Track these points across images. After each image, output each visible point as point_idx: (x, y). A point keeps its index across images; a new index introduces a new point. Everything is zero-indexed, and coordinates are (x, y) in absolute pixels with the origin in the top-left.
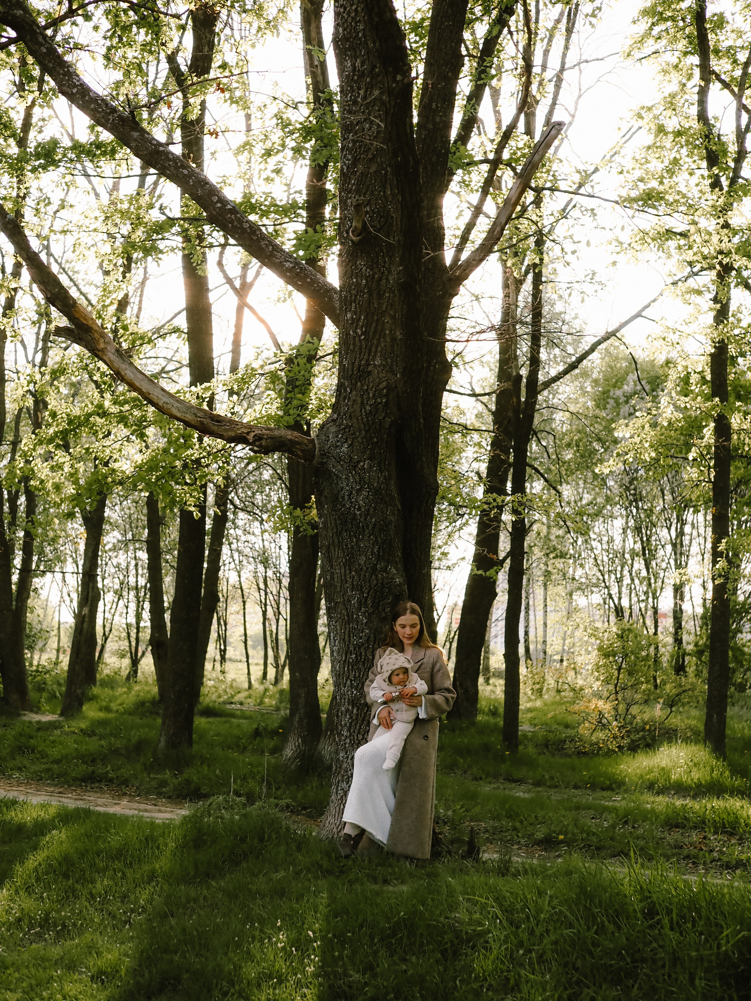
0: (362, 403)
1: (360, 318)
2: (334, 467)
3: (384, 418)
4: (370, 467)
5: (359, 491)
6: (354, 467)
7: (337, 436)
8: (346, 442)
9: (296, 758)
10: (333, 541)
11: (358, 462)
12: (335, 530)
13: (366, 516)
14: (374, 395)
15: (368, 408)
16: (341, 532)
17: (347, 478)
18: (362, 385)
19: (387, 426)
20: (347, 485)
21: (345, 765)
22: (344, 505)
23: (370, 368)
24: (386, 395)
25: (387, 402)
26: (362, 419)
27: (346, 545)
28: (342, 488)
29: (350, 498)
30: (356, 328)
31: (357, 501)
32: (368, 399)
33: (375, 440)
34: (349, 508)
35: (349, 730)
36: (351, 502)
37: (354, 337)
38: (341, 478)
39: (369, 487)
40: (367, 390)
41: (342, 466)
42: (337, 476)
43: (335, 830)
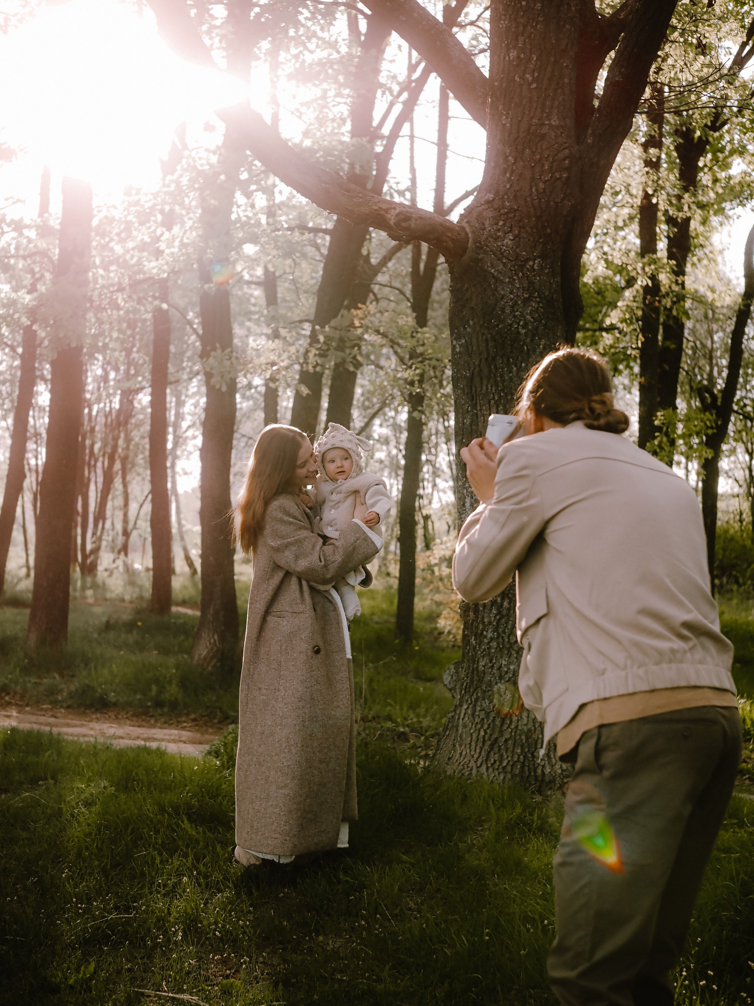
0: (533, 179)
1: (530, 59)
2: (492, 267)
3: (562, 200)
4: (542, 268)
5: (526, 301)
6: (522, 267)
7: (497, 224)
8: (511, 231)
9: (212, 658)
10: (480, 370)
11: (527, 260)
12: (485, 355)
13: (534, 336)
14: (551, 167)
15: (541, 185)
16: (494, 359)
17: (512, 282)
18: (533, 153)
19: (565, 213)
20: (511, 293)
21: (488, 678)
22: (504, 321)
23: (545, 130)
24: (568, 169)
25: (568, 178)
26: (533, 200)
27: (502, 376)
28: (503, 297)
29: (513, 311)
30: (524, 73)
31: (522, 315)
32: (542, 173)
33: (549, 231)
34: (511, 325)
35: (496, 630)
36: (515, 316)
37: (521, 85)
38: (502, 282)
39: (539, 296)
40: (540, 160)
41: (504, 265)
42: (496, 279)
43: (472, 764)
